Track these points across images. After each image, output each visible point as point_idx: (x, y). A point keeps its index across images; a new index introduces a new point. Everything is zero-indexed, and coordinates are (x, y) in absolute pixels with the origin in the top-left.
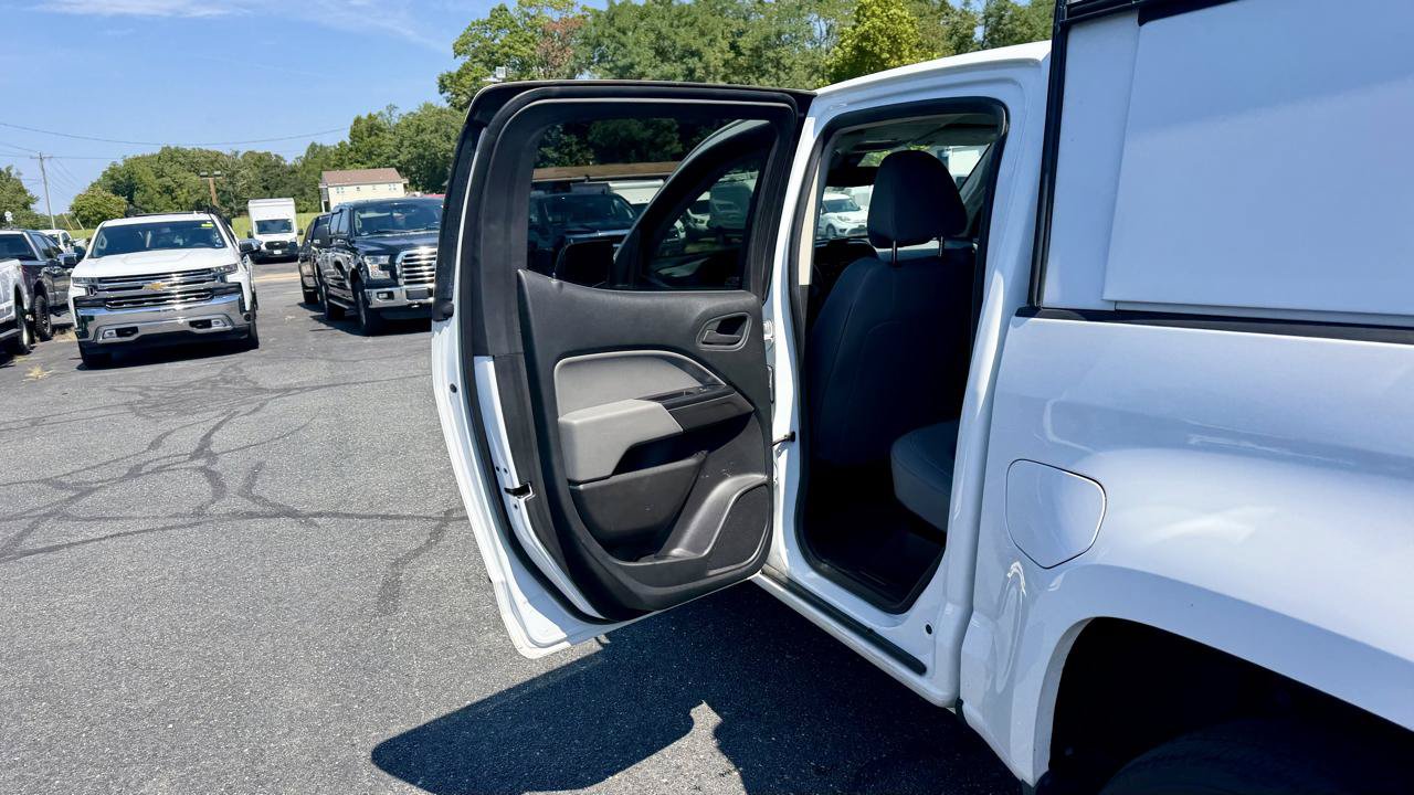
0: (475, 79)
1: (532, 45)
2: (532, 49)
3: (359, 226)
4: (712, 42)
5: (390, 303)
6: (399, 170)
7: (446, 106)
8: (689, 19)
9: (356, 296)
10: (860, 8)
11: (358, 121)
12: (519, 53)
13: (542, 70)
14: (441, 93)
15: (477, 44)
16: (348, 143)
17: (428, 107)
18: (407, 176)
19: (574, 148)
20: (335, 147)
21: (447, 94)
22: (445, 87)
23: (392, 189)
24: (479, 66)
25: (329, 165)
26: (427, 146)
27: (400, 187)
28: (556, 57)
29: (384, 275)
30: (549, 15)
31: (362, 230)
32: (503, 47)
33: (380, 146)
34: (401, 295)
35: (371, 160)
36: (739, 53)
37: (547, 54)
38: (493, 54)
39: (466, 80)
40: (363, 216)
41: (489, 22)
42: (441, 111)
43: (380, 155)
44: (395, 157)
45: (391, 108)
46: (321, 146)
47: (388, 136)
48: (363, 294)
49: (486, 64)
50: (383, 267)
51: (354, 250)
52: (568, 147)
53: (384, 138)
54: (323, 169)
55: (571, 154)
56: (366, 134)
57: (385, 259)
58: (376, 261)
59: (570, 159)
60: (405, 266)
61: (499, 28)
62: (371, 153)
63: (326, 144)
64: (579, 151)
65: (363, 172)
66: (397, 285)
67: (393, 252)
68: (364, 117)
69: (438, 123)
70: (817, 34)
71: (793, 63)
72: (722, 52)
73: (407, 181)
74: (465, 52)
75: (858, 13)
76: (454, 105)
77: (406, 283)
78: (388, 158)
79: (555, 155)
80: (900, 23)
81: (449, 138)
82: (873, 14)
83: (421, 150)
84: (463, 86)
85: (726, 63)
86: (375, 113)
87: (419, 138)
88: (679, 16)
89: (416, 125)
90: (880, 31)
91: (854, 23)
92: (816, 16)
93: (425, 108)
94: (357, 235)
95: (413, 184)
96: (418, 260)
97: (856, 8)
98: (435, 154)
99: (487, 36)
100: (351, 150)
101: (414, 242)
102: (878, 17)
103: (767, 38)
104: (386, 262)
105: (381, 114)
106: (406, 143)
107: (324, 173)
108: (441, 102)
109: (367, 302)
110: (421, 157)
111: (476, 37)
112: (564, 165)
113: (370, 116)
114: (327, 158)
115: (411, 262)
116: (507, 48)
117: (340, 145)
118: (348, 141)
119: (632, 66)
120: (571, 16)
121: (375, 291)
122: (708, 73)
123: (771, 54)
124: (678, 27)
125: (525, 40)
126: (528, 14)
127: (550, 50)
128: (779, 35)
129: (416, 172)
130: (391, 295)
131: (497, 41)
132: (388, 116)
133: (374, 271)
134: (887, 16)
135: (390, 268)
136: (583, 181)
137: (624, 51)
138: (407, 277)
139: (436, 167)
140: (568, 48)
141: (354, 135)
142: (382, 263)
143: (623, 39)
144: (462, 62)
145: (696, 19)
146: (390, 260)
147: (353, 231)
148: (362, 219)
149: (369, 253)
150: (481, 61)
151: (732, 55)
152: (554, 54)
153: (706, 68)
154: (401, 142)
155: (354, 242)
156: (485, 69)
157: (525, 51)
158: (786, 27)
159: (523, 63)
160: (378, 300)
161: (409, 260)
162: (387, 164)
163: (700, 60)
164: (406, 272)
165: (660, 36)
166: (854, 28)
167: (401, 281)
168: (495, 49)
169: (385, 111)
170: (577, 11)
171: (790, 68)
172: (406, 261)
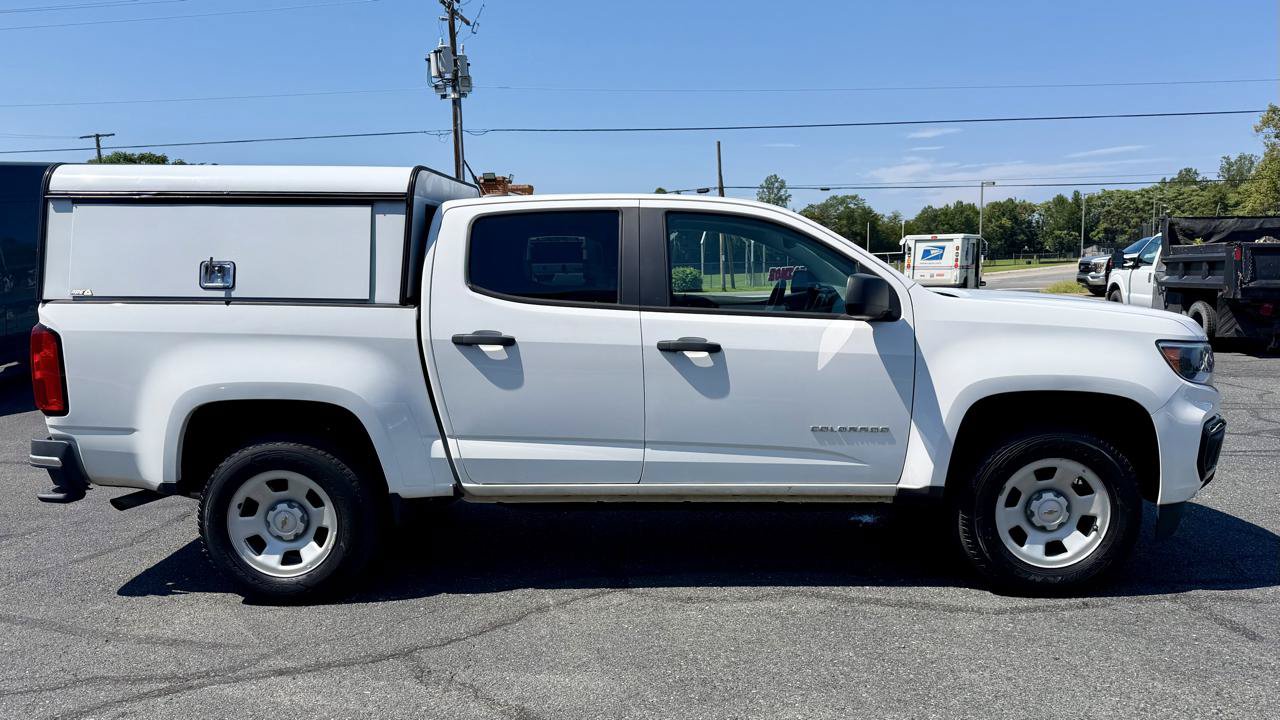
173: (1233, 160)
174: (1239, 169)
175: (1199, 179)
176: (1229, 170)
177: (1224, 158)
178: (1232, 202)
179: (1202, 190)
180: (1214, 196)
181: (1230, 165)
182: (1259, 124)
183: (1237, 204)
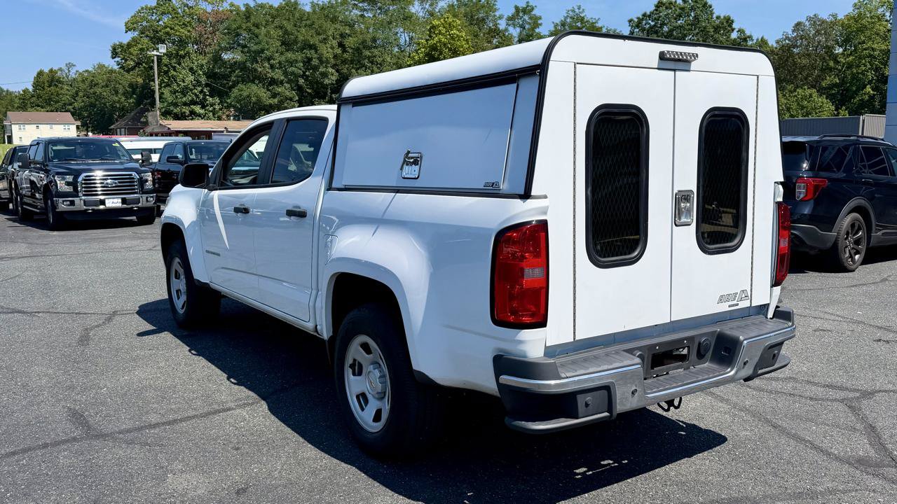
0: (142, 50)
1: (189, 28)
2: (189, 31)
3: (51, 155)
4: (325, 41)
5: (72, 208)
6: (73, 114)
7: (116, 67)
8: (308, 22)
9: (46, 203)
10: (432, 28)
11: (40, 74)
12: (178, 33)
13: (196, 47)
14: (113, 58)
15: (145, 23)
16: (31, 90)
17: (101, 66)
18: (79, 119)
19: (217, 107)
20: (19, 92)
21: (117, 59)
22: (117, 53)
23: (66, 130)
24: (146, 40)
25: (13, 107)
26: (99, 97)
27: (73, 128)
28: (208, 38)
29: (69, 189)
30: (203, 7)
31: (53, 158)
32: (166, 27)
33: (58, 95)
34: (79, 204)
35: (50, 105)
36: (344, 51)
37: (201, 36)
38: (157, 32)
39: (135, 50)
40: (55, 148)
41: (155, 8)
42: (112, 71)
43: (57, 102)
44: (71, 104)
45: (70, 66)
46: (8, 91)
47: (66, 87)
48: (52, 201)
49: (151, 39)
50: (68, 184)
51: (47, 172)
52: (211, 106)
53: (62, 88)
54: (7, 110)
55: (214, 112)
56: (46, 84)
57: (70, 178)
58: (64, 179)
59: (214, 114)
60: (84, 184)
61: (163, 13)
62: (50, 99)
63: (11, 90)
64: (221, 109)
65: (42, 114)
66: (78, 196)
67: (76, 174)
68: (46, 70)
69: (109, 81)
70: (402, 41)
71: (383, 60)
72: (332, 48)
73: (79, 123)
74: (134, 29)
75: (430, 30)
76: (122, 67)
77: (84, 195)
78: (65, 104)
79: (202, 111)
80: (459, 40)
81: (117, 93)
82: (440, 33)
83: (93, 100)
84: (131, 54)
85: (335, 57)
86: (55, 68)
87: (92, 91)
88: (301, 19)
89: (90, 81)
90: (445, 45)
91: (428, 38)
92: (402, 30)
93: (98, 68)
94: (49, 161)
95: (84, 126)
96: (95, 180)
97: (428, 27)
98: (105, 104)
99: (153, 18)
100: (33, 96)
101: (92, 167)
102: (443, 34)
103: (364, 42)
104: (71, 180)
105: (60, 69)
106: (81, 94)
107: (8, 112)
108: (112, 64)
109: (54, 207)
110: (92, 105)
111: (144, 19)
112: (209, 119)
113: (51, 71)
114: (12, 100)
115: (89, 180)
116: (168, 29)
117: (24, 91)
118: (31, 89)
119: (262, 51)
120: (221, 9)
121: (61, 200)
122: (321, 62)
123: (367, 53)
124: (300, 27)
125: (184, 24)
126: (187, 5)
127: (203, 33)
128: (374, 40)
129: (87, 117)
130: (72, 203)
131: (161, 23)
132: (67, 71)
133: (62, 185)
134: (450, 35)
135: (74, 184)
136: (223, 132)
137: (257, 40)
138: (85, 191)
139: (105, 114)
140: (217, 33)
141: (37, 84)
142: (68, 180)
143: (257, 31)
144: (132, 36)
145: (313, 23)
146: (73, 179)
147: (47, 158)
148: (54, 151)
149: (58, 173)
150: (147, 36)
151: (339, 51)
152: (206, 36)
153: (320, 59)
154: (77, 93)
155: (47, 165)
156: (150, 43)
157: (184, 32)
158: (380, 35)
159: (180, 41)
160: (63, 206)
161: (88, 179)
162: (63, 109)
163: (316, 52)
164: (85, 187)
165: (286, 32)
166: (427, 40)
167: (80, 194)
168: (159, 28)
169: (64, 67)
170: (226, 6)
171: (380, 64)
172: (85, 180)
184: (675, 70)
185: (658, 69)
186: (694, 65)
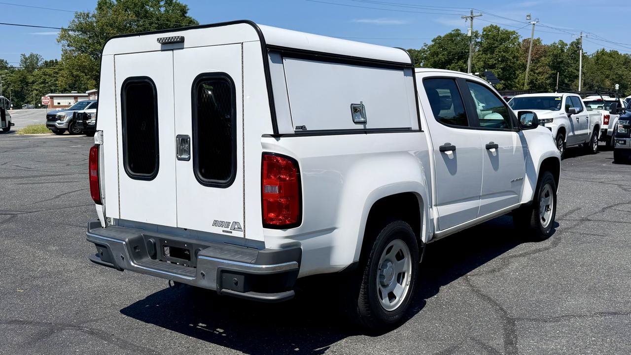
173: (27, 56)
174: (31, 62)
175: (9, 66)
176: (25, 62)
177: (22, 55)
178: (30, 81)
179: (12, 73)
180: (20, 77)
181: (26, 59)
182: (59, 38)
183: (33, 83)
184: (173, 50)
185: (162, 51)
186: (186, 44)
